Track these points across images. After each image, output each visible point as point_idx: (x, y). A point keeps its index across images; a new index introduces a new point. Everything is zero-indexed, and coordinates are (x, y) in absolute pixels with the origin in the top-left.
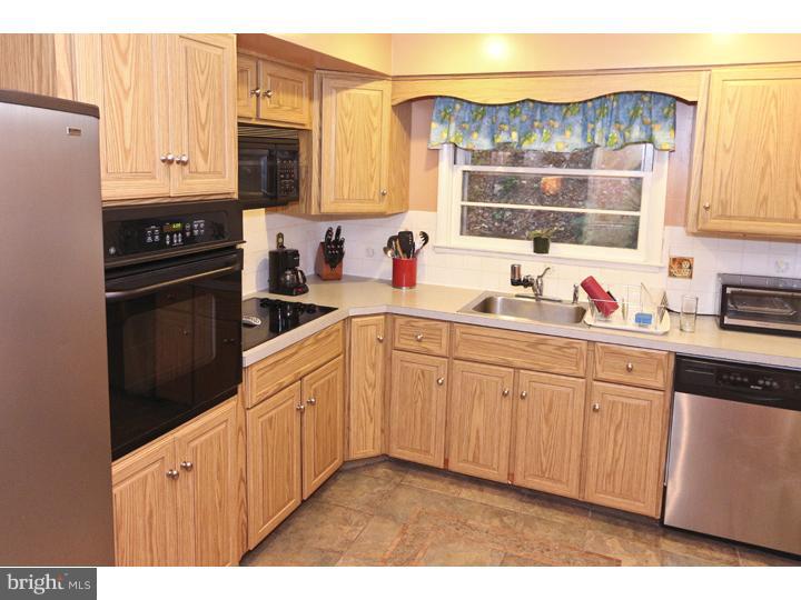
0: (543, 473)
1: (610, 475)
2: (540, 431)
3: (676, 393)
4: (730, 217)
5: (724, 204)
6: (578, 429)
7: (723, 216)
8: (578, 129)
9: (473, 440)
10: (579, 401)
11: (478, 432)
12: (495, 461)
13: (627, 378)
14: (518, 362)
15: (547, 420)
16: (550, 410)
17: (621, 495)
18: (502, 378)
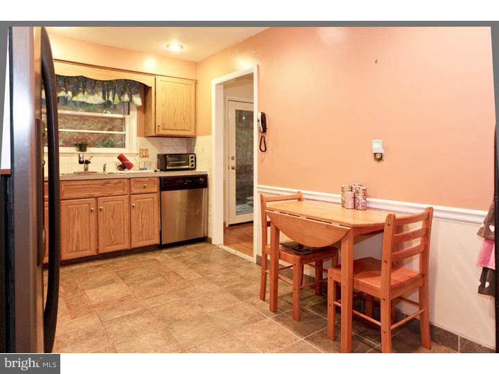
0: (113, 242)
1: (141, 233)
2: (110, 223)
3: (162, 192)
4: (166, 129)
5: (164, 125)
6: (127, 217)
7: (163, 129)
8: (101, 94)
9: (75, 239)
10: (126, 205)
11: (78, 234)
12: (88, 246)
13: (143, 191)
14: (97, 194)
15: (112, 218)
16: (114, 213)
17: (146, 240)
18: (89, 204)
